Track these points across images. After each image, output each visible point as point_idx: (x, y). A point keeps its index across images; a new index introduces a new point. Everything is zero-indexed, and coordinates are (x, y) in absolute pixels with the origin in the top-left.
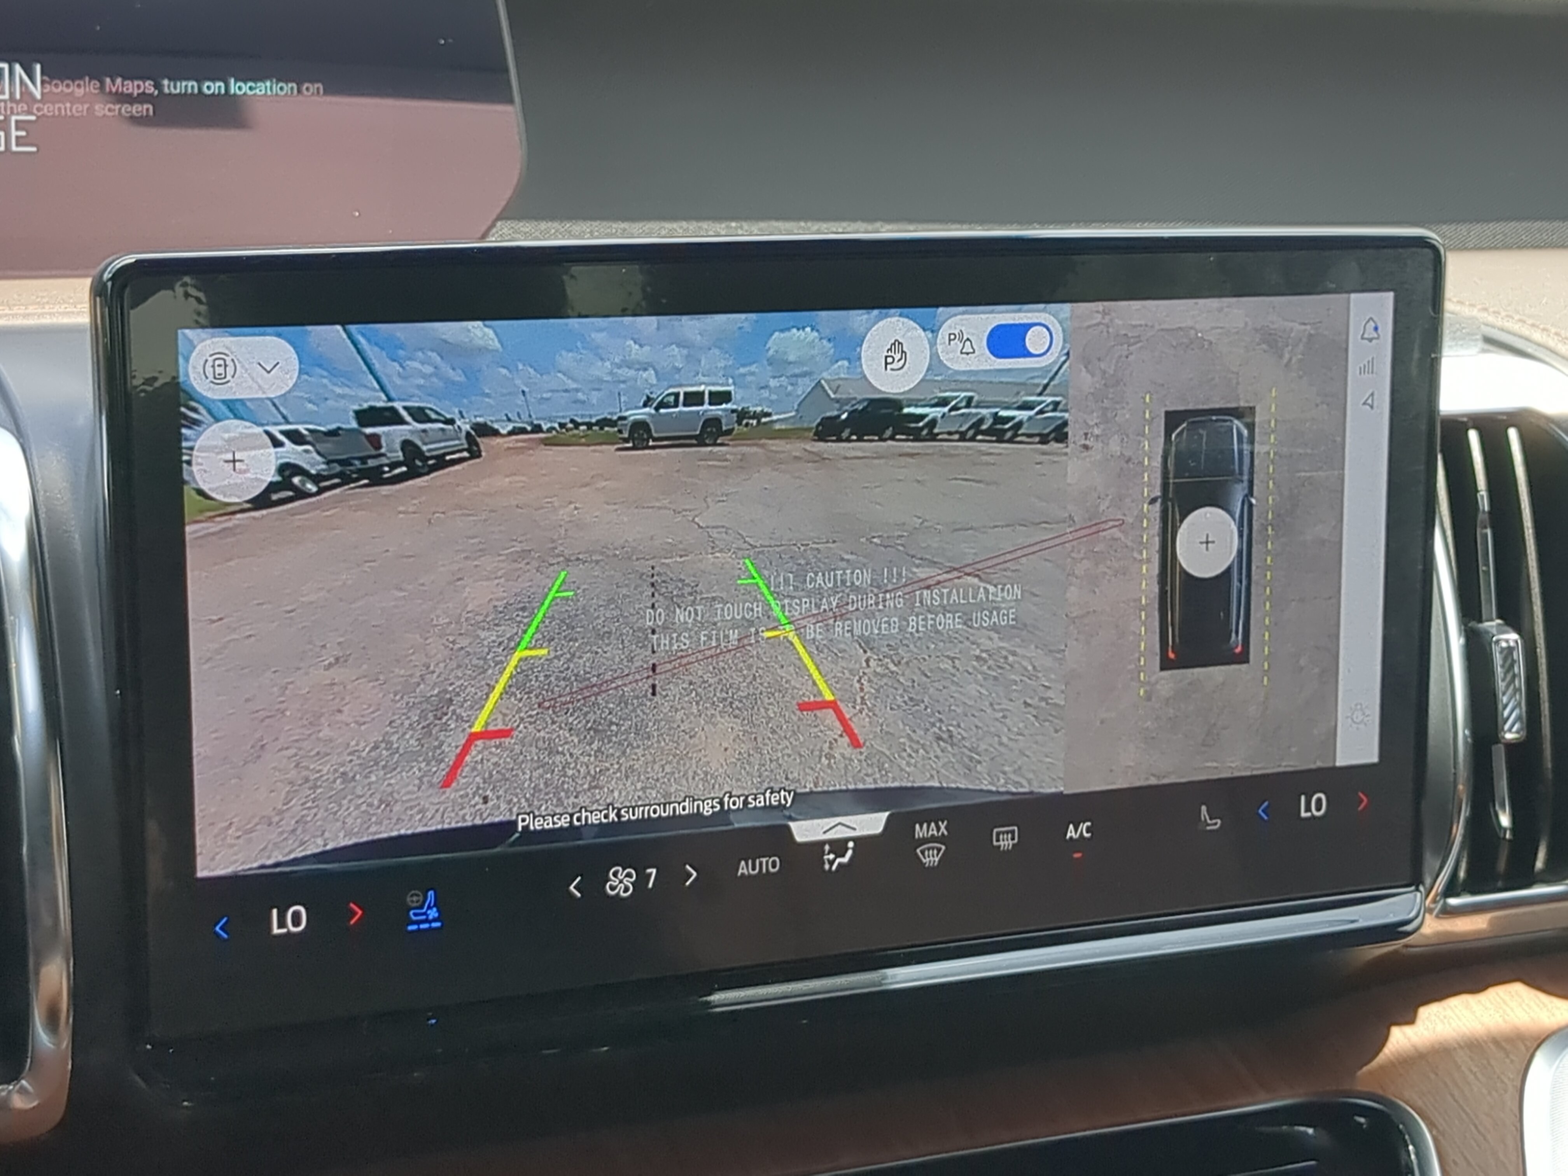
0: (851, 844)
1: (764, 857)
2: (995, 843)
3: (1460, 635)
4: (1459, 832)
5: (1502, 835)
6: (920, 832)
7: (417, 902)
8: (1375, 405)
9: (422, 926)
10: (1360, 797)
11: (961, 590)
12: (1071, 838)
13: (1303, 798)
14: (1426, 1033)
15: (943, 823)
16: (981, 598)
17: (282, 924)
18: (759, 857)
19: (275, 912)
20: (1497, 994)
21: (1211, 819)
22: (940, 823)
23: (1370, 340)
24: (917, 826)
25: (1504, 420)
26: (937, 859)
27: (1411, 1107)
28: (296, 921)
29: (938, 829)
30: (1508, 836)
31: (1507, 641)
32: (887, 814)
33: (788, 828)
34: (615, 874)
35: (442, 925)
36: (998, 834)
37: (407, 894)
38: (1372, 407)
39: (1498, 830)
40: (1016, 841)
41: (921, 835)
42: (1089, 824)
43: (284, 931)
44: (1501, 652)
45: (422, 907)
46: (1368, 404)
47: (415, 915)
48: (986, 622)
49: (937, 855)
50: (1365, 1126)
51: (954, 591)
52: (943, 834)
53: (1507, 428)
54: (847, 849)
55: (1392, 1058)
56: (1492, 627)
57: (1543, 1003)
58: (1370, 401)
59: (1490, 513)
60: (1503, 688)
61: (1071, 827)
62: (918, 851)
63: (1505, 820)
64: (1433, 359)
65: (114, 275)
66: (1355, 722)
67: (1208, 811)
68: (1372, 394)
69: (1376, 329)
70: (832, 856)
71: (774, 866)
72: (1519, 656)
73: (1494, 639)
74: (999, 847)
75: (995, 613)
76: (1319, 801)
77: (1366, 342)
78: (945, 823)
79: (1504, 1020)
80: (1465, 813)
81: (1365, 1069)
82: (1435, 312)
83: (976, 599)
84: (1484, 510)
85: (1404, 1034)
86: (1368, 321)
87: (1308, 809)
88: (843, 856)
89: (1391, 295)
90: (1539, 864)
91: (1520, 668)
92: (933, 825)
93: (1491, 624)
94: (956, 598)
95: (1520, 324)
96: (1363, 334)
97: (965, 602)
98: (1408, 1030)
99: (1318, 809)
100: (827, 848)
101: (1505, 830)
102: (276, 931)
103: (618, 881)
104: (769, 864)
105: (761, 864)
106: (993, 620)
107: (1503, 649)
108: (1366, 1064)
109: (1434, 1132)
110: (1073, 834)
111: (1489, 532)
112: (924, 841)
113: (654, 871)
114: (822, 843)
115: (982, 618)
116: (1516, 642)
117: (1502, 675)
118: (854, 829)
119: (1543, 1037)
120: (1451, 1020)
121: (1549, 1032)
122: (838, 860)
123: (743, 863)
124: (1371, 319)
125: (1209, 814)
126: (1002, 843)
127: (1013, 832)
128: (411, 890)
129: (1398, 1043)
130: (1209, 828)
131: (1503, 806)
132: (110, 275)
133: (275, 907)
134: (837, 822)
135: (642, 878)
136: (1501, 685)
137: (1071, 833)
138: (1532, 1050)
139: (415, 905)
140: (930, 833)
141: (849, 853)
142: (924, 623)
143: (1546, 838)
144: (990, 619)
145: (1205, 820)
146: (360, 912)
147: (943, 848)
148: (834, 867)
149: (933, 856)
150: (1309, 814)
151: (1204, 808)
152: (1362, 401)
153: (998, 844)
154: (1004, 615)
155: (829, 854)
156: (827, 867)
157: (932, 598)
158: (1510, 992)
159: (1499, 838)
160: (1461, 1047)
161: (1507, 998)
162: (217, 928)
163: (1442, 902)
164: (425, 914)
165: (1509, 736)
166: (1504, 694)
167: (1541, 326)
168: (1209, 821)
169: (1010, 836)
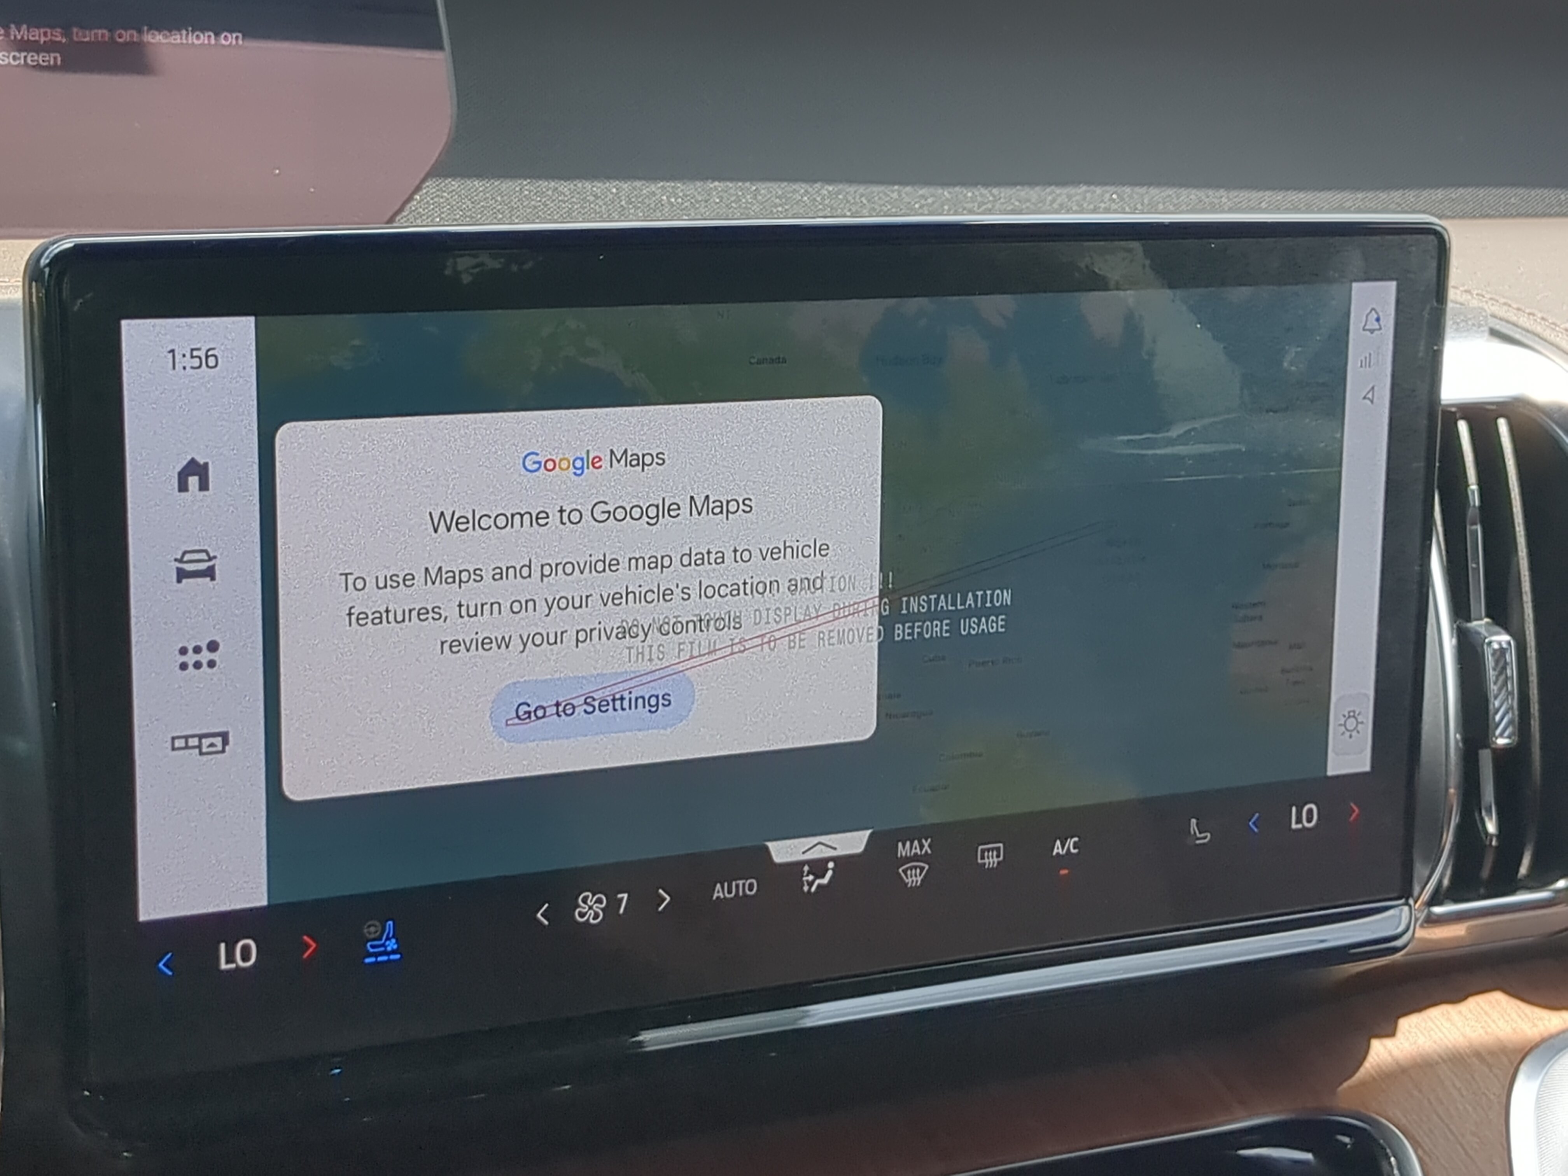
0: (831, 865)
1: (741, 879)
2: (980, 861)
3: (1452, 636)
4: (1449, 839)
5: (1488, 843)
6: (903, 850)
7: (376, 932)
8: (1375, 400)
9: (380, 959)
10: (1351, 807)
11: (950, 596)
12: (1058, 854)
13: (1294, 809)
14: (1407, 1045)
15: (926, 840)
16: (970, 605)
17: (230, 959)
18: (736, 880)
19: (223, 946)
20: (1478, 1004)
21: (1200, 833)
22: (924, 841)
23: (1372, 331)
24: (900, 845)
25: (1492, 410)
26: (919, 879)
27: (1394, 1125)
28: (245, 957)
29: (922, 846)
30: (1494, 843)
31: (1500, 643)
32: (868, 832)
33: (767, 849)
34: (585, 901)
35: (402, 957)
36: (983, 851)
37: (365, 924)
38: (1372, 402)
39: (1484, 836)
40: (1001, 858)
41: (904, 854)
42: (1076, 839)
43: (233, 966)
44: (1493, 655)
45: (380, 939)
46: (1369, 399)
47: (373, 947)
48: (974, 629)
49: (920, 875)
50: (1349, 1146)
51: (942, 597)
52: (926, 852)
53: (1497, 418)
54: (827, 870)
55: (1373, 1073)
56: (1481, 626)
57: (1526, 1015)
58: (1370, 396)
59: (1481, 508)
60: (1496, 692)
61: (1058, 843)
62: (900, 870)
63: (1491, 827)
64: (1435, 351)
65: (51, 261)
66: (1348, 730)
67: (1197, 824)
68: (1373, 388)
69: (1378, 320)
70: (811, 878)
71: (751, 889)
72: (1512, 657)
73: (1487, 641)
74: (985, 864)
75: (983, 620)
76: (1310, 811)
77: (1368, 333)
78: (929, 840)
79: (1486, 1033)
80: (1455, 820)
81: (1345, 1085)
82: (1438, 301)
83: (965, 604)
84: (1474, 506)
85: (1385, 1047)
86: (1371, 312)
87: (1299, 821)
88: (823, 876)
89: (1394, 284)
90: (1523, 870)
91: (1512, 671)
92: (916, 842)
93: (1480, 624)
94: (944, 604)
95: (1505, 308)
96: (1365, 325)
97: (953, 608)
98: (1388, 1042)
99: (1309, 820)
100: (806, 868)
101: (1492, 836)
102: (224, 966)
103: (587, 908)
104: (747, 887)
105: (737, 886)
106: (981, 627)
107: (1495, 651)
108: (1346, 1080)
109: (1420, 1152)
110: (1060, 851)
111: (1479, 528)
112: (908, 860)
113: (625, 896)
114: (802, 864)
115: (970, 627)
116: (1509, 643)
117: (1494, 678)
118: (835, 849)
119: (1527, 1049)
120: (1432, 1033)
121: (1533, 1044)
122: (818, 882)
123: (718, 886)
124: (1373, 309)
125: (1198, 829)
126: (986, 861)
127: (998, 849)
128: (367, 921)
129: (1378, 1056)
130: (1198, 842)
131: (1489, 812)
132: (48, 261)
133: (223, 941)
134: (816, 842)
135: (614, 903)
136: (1493, 688)
137: (1058, 849)
138: (1515, 1065)
139: (372, 936)
140: (913, 851)
141: (830, 874)
142: (910, 631)
143: (1532, 844)
144: (979, 626)
145: (1195, 833)
146: (314, 945)
147: (927, 867)
148: (813, 889)
149: (916, 876)
150: (1300, 826)
151: (1194, 821)
152: (1363, 396)
153: (983, 861)
154: (993, 621)
155: (807, 875)
156: (806, 888)
157: (919, 604)
158: (1491, 1002)
159: (1486, 846)
160: (1444, 1061)
161: (1487, 1008)
162: (161, 965)
163: (1426, 911)
164: (383, 945)
165: (1501, 742)
166: (1496, 698)
167: (1528, 311)
168: (1198, 835)
169: (995, 853)
